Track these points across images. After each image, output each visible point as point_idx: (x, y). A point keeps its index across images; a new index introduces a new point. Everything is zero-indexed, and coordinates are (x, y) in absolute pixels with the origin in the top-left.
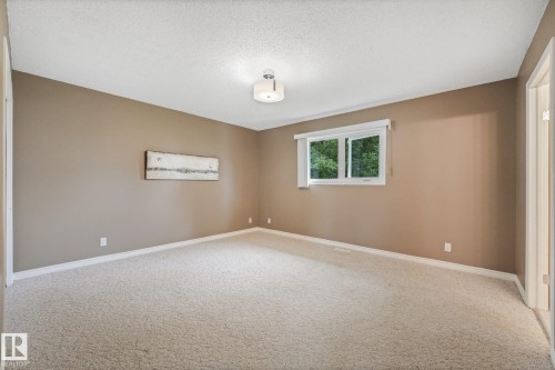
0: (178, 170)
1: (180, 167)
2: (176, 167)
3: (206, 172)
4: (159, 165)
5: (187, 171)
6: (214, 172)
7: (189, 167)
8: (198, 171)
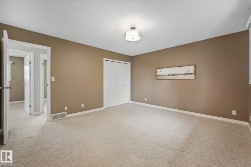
0: (169, 75)
1: (169, 73)
2: (167, 74)
3: (185, 74)
4: (161, 74)
5: (173, 75)
6: (191, 74)
7: (174, 73)
8: (180, 74)
